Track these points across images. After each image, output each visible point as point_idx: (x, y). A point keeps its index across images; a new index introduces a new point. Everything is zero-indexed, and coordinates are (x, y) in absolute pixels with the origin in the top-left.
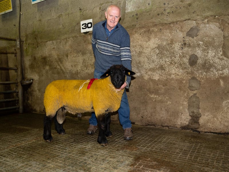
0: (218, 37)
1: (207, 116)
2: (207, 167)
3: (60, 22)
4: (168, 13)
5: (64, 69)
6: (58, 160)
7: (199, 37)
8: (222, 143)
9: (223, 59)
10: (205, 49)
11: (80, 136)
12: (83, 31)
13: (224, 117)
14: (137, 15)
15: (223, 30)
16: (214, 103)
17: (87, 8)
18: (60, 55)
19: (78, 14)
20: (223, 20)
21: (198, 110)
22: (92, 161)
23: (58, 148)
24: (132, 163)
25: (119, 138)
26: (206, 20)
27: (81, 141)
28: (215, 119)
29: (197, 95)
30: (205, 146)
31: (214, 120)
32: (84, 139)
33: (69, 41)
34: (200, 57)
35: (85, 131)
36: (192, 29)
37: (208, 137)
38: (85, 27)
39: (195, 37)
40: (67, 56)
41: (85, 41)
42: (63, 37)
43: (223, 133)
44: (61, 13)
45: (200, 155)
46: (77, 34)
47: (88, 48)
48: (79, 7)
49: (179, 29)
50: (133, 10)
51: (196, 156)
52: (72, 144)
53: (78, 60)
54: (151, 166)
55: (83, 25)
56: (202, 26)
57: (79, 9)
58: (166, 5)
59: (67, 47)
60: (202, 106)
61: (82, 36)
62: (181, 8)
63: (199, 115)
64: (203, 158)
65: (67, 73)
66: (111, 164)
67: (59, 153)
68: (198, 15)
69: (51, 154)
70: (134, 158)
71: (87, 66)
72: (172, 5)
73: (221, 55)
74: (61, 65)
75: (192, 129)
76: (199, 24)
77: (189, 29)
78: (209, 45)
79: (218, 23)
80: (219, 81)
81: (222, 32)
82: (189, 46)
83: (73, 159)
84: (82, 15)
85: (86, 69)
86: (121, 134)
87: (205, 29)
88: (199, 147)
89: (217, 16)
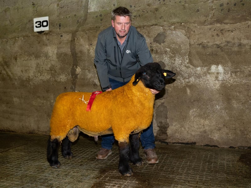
0: (184, 45)
1: (175, 126)
2: (172, 174)
3: (7, 17)
4: (135, 16)
5: (11, 75)
6: (14, 179)
7: (166, 43)
8: (189, 153)
9: (190, 67)
10: (172, 56)
11: (35, 154)
12: (36, 30)
13: (191, 126)
14: (101, 15)
15: (188, 38)
16: (181, 112)
17: (41, 3)
18: (6, 57)
19: (31, 9)
20: (189, 27)
21: (166, 119)
22: (53, 177)
23: (10, 167)
24: (98, 176)
25: (82, 153)
26: (173, 27)
27: (38, 158)
28: (183, 129)
29: (165, 104)
30: (172, 156)
31: (181, 129)
32: (41, 156)
33: (19, 41)
34: (168, 65)
35: (40, 148)
36: (159, 35)
37: (176, 148)
38: (39, 26)
39: (162, 44)
40: (16, 59)
41: (39, 42)
42: (10, 36)
43: (190, 143)
44: (8, 7)
45: (166, 165)
46: (29, 33)
47: (43, 50)
48: (32, 1)
49: (146, 34)
50: (96, 10)
51: (162, 166)
52: (26, 162)
53: (30, 64)
54: (117, 178)
55: (36, 23)
56: (169, 32)
57: (32, 3)
58: (133, 7)
59: (16, 48)
60: (170, 116)
61: (35, 36)
62: (147, 12)
63: (167, 125)
64: (169, 167)
65: (16, 80)
66: (75, 179)
67: (12, 172)
68: (165, 21)
69: (3, 173)
70: (99, 171)
71: (42, 72)
72: (139, 9)
73: (188, 63)
74: (7, 70)
75: (160, 141)
76: (165, 30)
77: (156, 34)
78: (176, 53)
79: (184, 31)
80: (186, 89)
81: (188, 40)
82: (157, 52)
83: (31, 176)
84: (36, 12)
85: (41, 75)
86: (83, 149)
87: (172, 35)
88: (166, 157)
89: (183, 24)
